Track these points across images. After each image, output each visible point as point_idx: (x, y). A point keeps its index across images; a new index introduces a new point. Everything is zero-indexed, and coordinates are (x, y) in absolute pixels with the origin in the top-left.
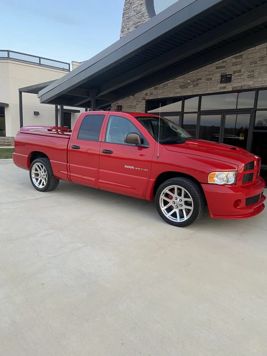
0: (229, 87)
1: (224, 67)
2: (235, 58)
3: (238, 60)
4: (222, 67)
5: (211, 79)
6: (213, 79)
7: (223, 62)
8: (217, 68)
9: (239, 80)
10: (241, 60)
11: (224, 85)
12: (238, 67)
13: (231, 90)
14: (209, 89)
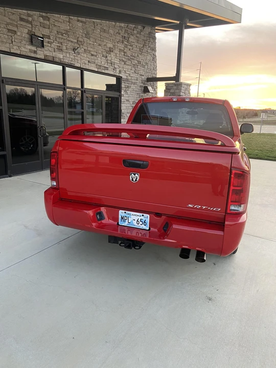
0: (41, 54)
1: (31, 23)
2: (42, 16)
3: (45, 22)
4: (27, 21)
5: (15, 32)
6: (19, 34)
7: (29, 15)
8: (22, 19)
9: (50, 49)
10: (48, 23)
11: (34, 48)
12: (46, 32)
13: (43, 58)
14: (15, 47)
